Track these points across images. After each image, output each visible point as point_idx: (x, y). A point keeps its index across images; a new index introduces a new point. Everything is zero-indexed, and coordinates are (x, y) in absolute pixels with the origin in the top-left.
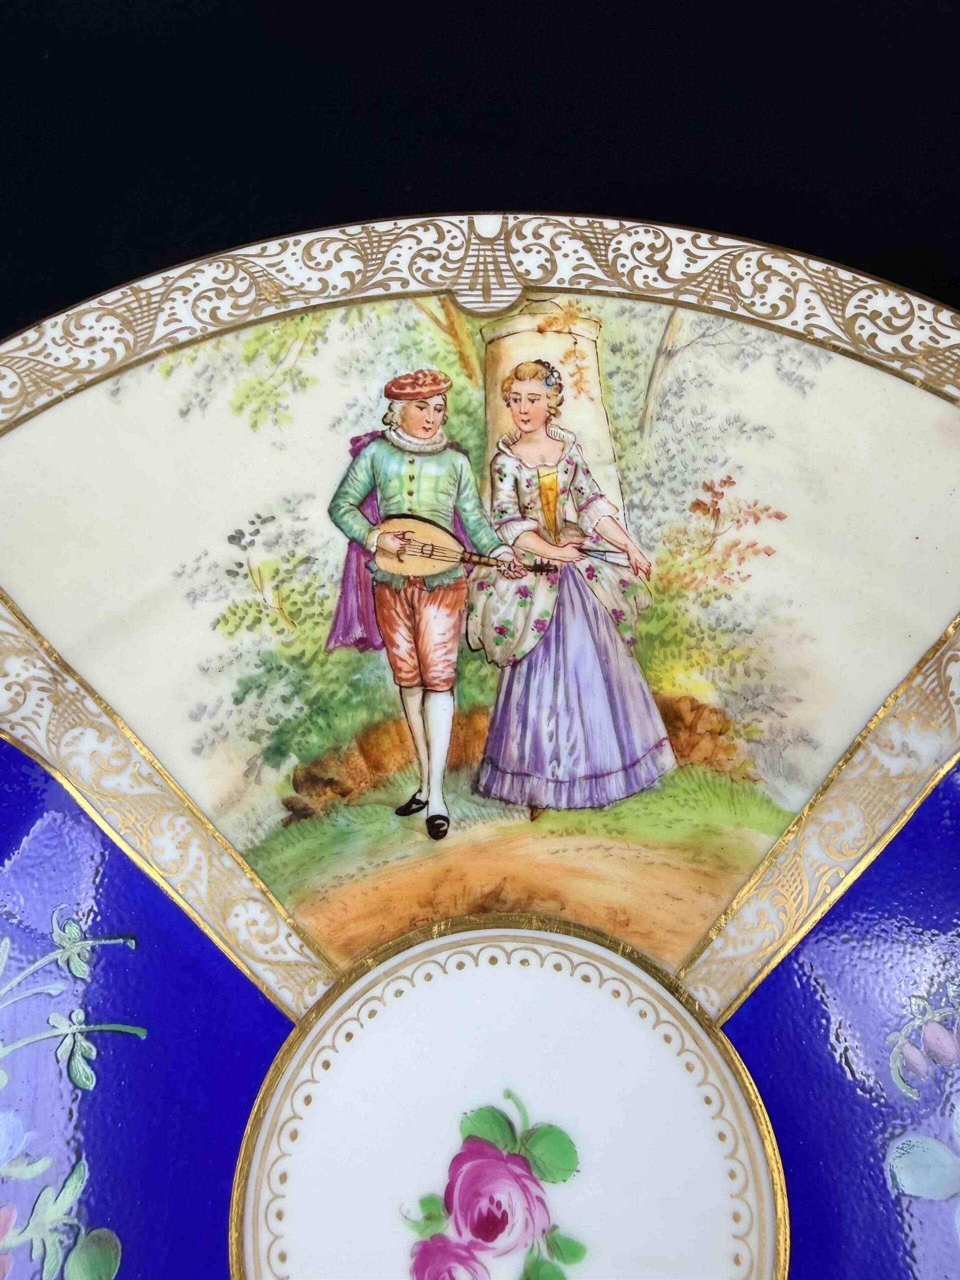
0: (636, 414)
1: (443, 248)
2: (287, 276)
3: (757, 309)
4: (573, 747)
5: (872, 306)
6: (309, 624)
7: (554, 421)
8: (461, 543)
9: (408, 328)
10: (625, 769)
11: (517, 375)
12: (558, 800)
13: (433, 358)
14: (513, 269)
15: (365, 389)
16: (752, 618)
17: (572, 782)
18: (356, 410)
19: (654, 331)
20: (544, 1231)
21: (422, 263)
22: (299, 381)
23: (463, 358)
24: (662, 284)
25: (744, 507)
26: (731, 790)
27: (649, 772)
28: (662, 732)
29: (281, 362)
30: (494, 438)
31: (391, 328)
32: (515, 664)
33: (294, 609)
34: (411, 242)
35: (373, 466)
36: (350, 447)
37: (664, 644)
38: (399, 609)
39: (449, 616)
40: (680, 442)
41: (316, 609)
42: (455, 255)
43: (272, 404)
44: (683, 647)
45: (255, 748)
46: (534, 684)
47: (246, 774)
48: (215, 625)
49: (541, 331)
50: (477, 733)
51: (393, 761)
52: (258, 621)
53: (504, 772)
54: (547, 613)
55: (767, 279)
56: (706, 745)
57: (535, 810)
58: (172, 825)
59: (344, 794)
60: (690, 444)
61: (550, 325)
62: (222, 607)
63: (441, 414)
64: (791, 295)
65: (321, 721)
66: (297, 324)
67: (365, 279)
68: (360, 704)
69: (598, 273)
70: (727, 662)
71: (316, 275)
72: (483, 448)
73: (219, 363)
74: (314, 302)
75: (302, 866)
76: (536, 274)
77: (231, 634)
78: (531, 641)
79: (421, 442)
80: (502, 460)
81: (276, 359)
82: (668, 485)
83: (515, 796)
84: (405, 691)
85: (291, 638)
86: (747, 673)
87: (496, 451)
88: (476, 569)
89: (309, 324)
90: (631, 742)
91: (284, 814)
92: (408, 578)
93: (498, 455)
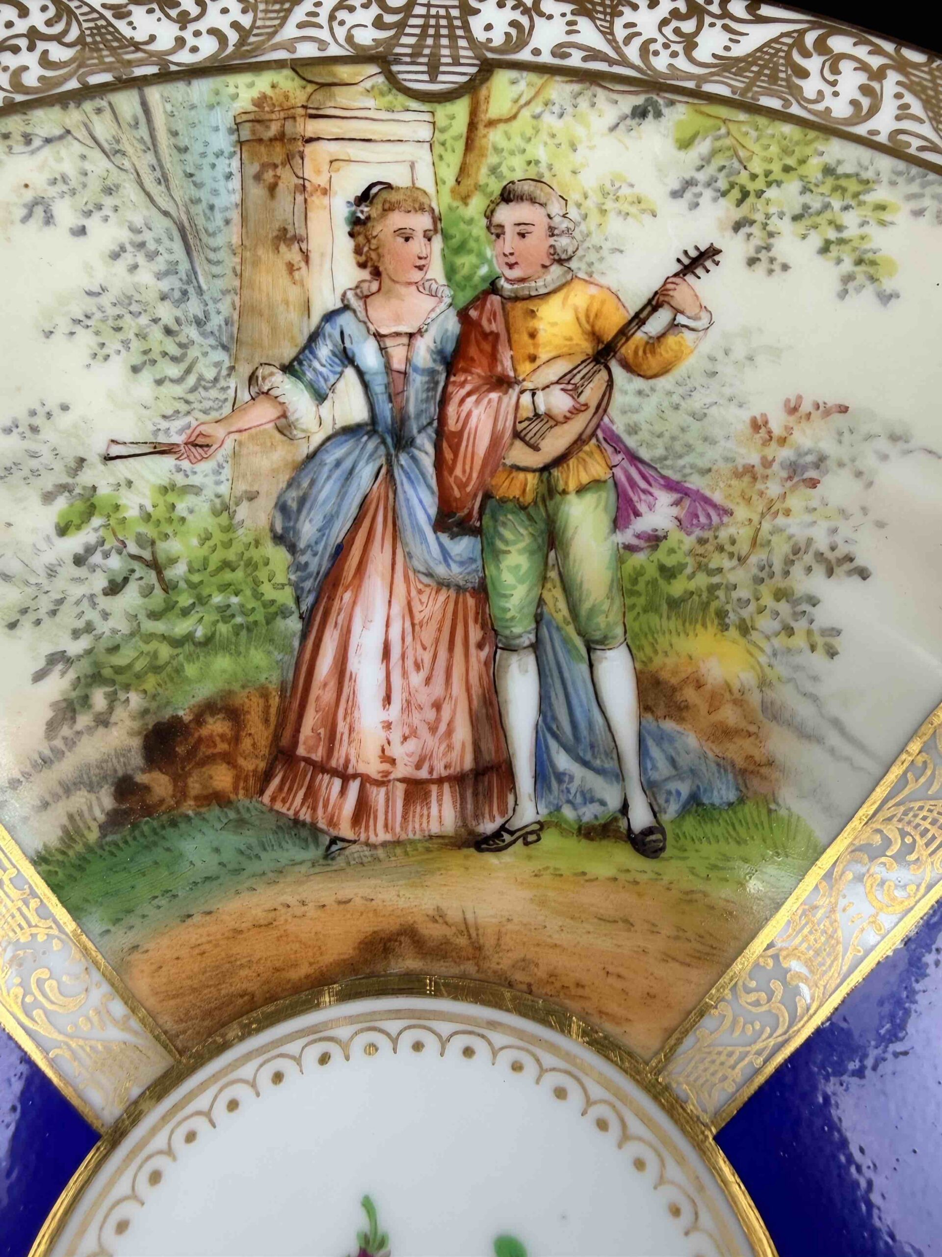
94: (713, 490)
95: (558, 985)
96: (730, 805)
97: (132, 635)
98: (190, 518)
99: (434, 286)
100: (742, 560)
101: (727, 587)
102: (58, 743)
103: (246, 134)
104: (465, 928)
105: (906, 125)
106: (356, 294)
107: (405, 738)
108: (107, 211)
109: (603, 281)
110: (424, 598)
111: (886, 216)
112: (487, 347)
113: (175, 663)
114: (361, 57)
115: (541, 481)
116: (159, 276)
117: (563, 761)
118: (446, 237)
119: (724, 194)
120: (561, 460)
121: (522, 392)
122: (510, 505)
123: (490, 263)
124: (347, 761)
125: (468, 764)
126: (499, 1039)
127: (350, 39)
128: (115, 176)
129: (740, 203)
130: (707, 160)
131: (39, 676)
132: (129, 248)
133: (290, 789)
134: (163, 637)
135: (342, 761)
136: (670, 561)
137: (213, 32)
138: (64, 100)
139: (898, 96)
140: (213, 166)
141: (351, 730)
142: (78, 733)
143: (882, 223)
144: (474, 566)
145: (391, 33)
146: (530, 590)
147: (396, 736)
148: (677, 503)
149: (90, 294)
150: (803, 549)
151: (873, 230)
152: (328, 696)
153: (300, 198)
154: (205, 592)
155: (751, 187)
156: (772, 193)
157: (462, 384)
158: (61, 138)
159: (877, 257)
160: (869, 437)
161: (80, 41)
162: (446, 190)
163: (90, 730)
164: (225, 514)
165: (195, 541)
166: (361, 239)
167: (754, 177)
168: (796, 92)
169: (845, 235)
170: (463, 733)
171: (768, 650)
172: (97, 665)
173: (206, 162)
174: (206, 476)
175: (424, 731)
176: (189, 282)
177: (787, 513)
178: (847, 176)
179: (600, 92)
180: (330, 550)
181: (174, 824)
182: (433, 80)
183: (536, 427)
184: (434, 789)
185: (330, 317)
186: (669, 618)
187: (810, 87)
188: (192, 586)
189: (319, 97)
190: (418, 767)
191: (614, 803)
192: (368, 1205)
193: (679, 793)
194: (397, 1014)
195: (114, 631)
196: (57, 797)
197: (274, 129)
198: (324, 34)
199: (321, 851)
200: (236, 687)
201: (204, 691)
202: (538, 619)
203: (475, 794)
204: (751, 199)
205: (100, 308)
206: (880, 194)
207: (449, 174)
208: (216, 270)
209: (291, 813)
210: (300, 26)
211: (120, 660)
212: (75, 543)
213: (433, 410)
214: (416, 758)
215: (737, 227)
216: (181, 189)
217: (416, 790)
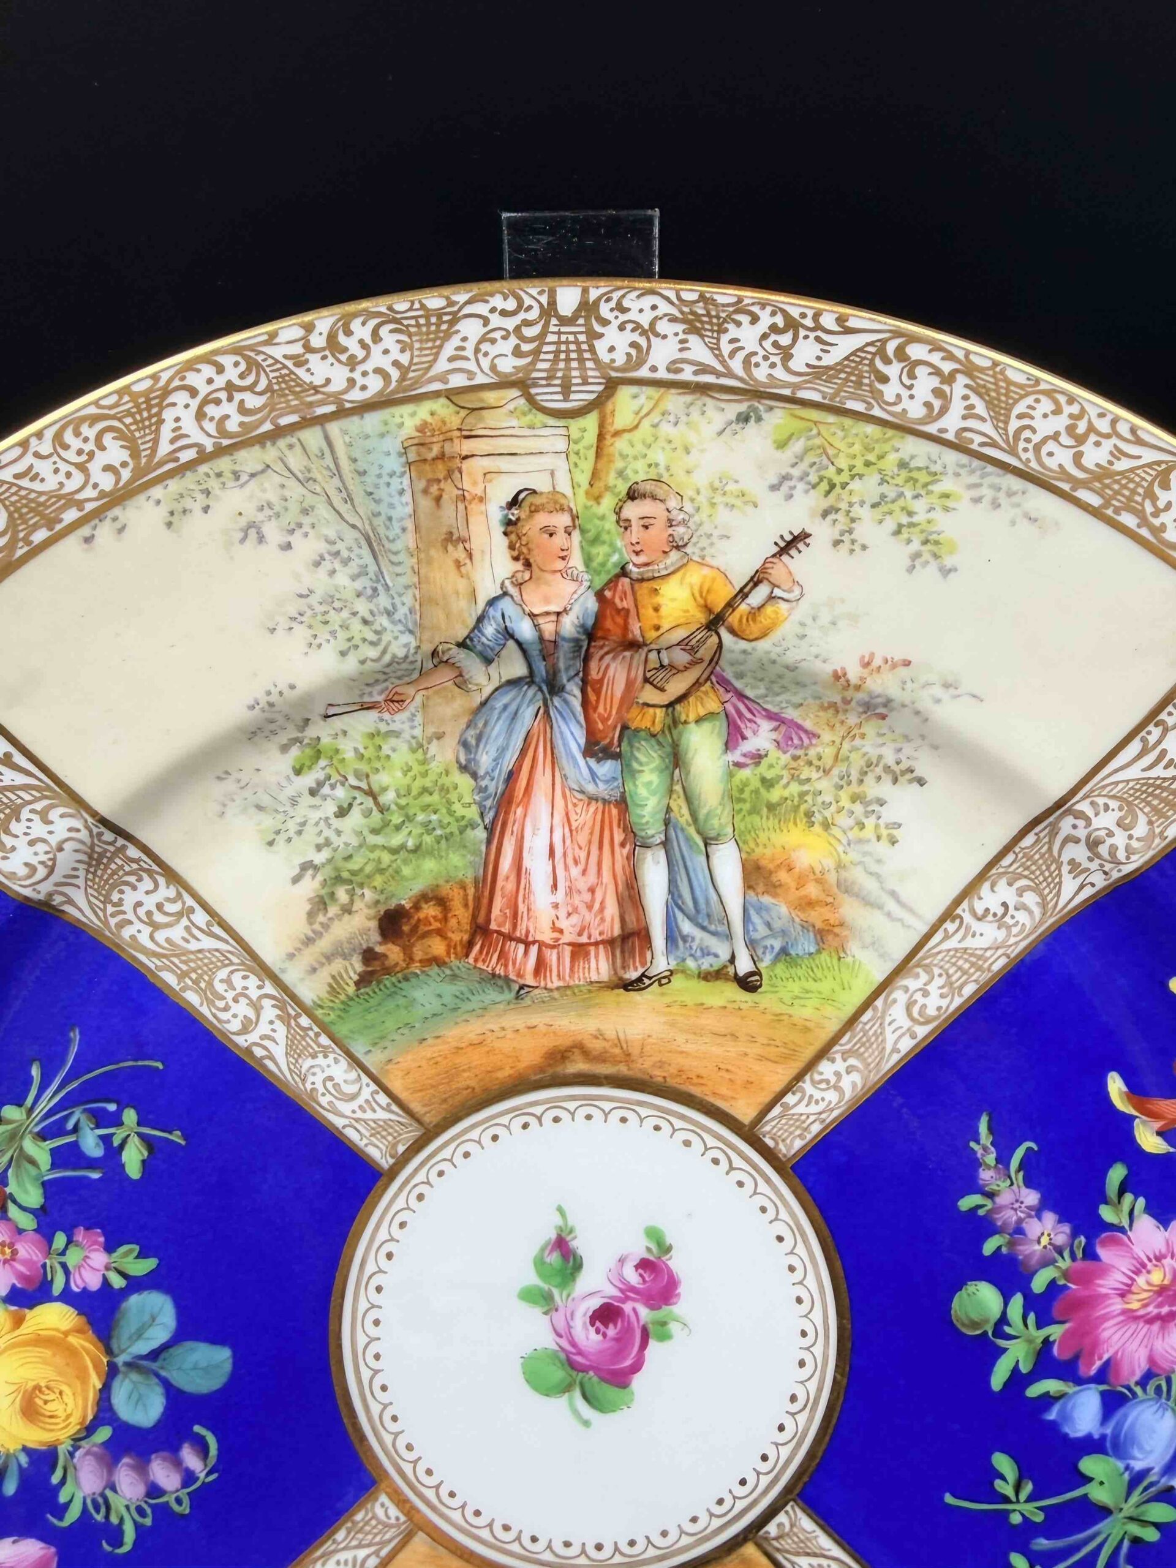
20: (557, 1310)
94: (805, 720)
95: (684, 1077)
96: (810, 954)
97: (361, 846)
98: (393, 755)
99: (575, 572)
100: (826, 772)
101: (814, 794)
102: (317, 927)
103: (412, 456)
104: (619, 1042)
105: (971, 423)
106: (512, 583)
107: (569, 914)
108: (306, 528)
109: (714, 563)
110: (579, 811)
111: (950, 503)
112: (620, 620)
113: (394, 865)
114: (504, 383)
115: (667, 714)
116: (354, 578)
117: (686, 927)
118: (583, 531)
119: (814, 487)
120: (682, 698)
121: (650, 651)
122: (643, 734)
123: (621, 554)
124: (528, 932)
125: (617, 931)
126: (644, 1112)
127: (493, 368)
128: (310, 500)
129: (828, 493)
130: (801, 458)
131: (296, 880)
132: (327, 557)
133: (488, 953)
134: (384, 847)
135: (524, 932)
136: (769, 775)
137: (378, 371)
138: (262, 440)
139: (965, 398)
140: (388, 484)
141: (529, 910)
142: (331, 919)
143: (946, 509)
144: (616, 784)
145: (529, 359)
146: (659, 802)
147: (562, 914)
148: (775, 729)
149: (301, 596)
150: (875, 762)
151: (938, 515)
152: (510, 886)
153: (461, 506)
154: (411, 812)
155: (837, 480)
156: (855, 485)
157: (601, 647)
158: (263, 472)
159: (941, 538)
160: (927, 685)
161: (269, 389)
162: (581, 492)
163: (339, 917)
164: (421, 750)
165: (399, 774)
166: (513, 537)
167: (840, 471)
168: (878, 395)
169: (915, 519)
170: (612, 909)
171: (845, 841)
172: (337, 869)
173: (382, 481)
174: (403, 723)
175: (583, 910)
176: (378, 581)
177: (863, 736)
178: (919, 469)
179: (708, 401)
180: (504, 775)
181: (406, 979)
182: (566, 399)
183: (661, 674)
184: (592, 949)
185: (492, 602)
186: (768, 818)
187: (890, 391)
188: (401, 808)
189: (471, 420)
190: (580, 934)
191: (725, 956)
192: (560, 1210)
193: (772, 948)
194: (573, 1098)
195: (347, 844)
196: (322, 964)
197: (436, 450)
198: (471, 366)
199: (513, 994)
200: (441, 882)
201: (418, 887)
202: (667, 823)
203: (623, 952)
204: (838, 489)
205: (310, 607)
206: (946, 485)
207: (583, 479)
208: (398, 570)
209: (489, 969)
210: (451, 359)
211: (354, 865)
212: (309, 780)
213: (579, 665)
214: (577, 929)
215: (825, 514)
216: (365, 506)
217: (579, 951)
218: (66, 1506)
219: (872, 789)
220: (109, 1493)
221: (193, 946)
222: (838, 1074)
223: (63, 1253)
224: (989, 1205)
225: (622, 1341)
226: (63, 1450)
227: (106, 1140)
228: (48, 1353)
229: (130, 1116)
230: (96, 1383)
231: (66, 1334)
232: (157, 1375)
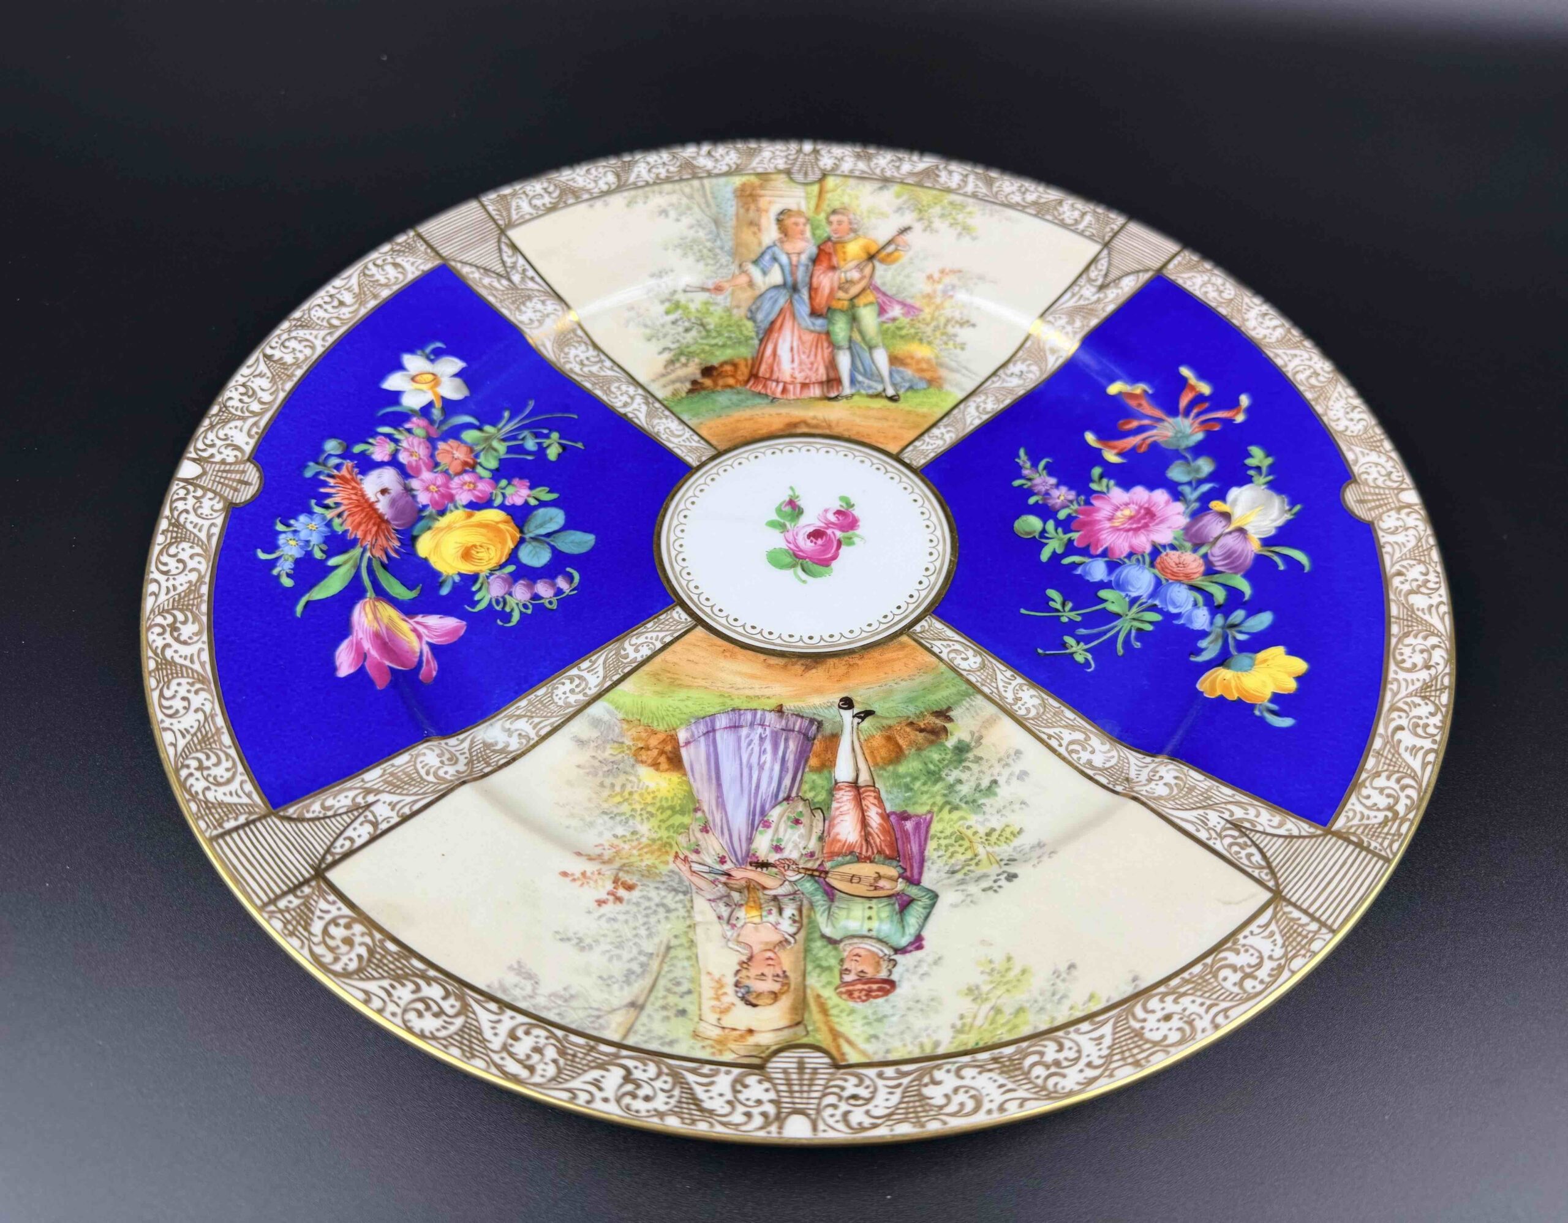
0: (672, 958)
1: (844, 1107)
2: (995, 1081)
3: (543, 1033)
4: (749, 744)
5: (438, 1022)
6: (948, 832)
7: (744, 958)
8: (828, 884)
9: (876, 1037)
10: (714, 730)
11: (775, 996)
12: (763, 715)
13: (852, 1012)
14: (775, 1085)
15: (914, 987)
16: (600, 821)
17: (752, 725)
18: (921, 971)
19: (644, 1025)
20: (788, 532)
21: (864, 1093)
22: (973, 993)
23: (824, 1011)
24: (630, 1063)
25: (592, 883)
26: (642, 715)
27: (697, 728)
28: (684, 752)
29: (992, 1008)
30: (800, 946)
31: (892, 1036)
32: (787, 798)
33: (961, 842)
34: (877, 1112)
35: (903, 927)
36: (924, 943)
37: (672, 808)
38: (878, 841)
39: (838, 834)
40: (636, 935)
41: (943, 842)
42: (831, 1099)
43: (996, 976)
44: (658, 805)
45: (978, 752)
46: (774, 784)
47: (981, 737)
48: (1020, 831)
49: (751, 1031)
50: (818, 756)
51: (878, 741)
52: (988, 834)
53: (799, 732)
54: (761, 833)
55: (528, 1057)
56: (654, 742)
57: (780, 710)
58: (1028, 710)
59: (911, 724)
60: (627, 932)
61: (742, 1037)
62: (1016, 842)
63: (845, 967)
64: (510, 1041)
65: (932, 767)
66: (981, 1039)
67: (919, 1078)
68: (904, 777)
69: (691, 1078)
70: (626, 794)
71: (967, 1082)
72: (808, 940)
73: (1049, 1006)
74: (966, 1059)
75: (936, 686)
76: (752, 1080)
77: (1007, 826)
78: (775, 814)
79: (862, 946)
80: (792, 930)
81: (998, 1011)
82: (652, 904)
83: (792, 719)
84: (871, 783)
85: (961, 822)
86: (613, 785)
87: (797, 937)
88: (816, 866)
89: (970, 1040)
90: (707, 746)
91: (951, 714)
92: (871, 862)
93: (795, 934)
95: (860, 436)
97: (695, 343)
98: (715, 312)
99: (808, 239)
100: (928, 324)
101: (922, 332)
102: (669, 370)
103: (738, 194)
104: (825, 421)
105: (978, 189)
106: (779, 241)
107: (800, 371)
108: (688, 214)
110: (806, 335)
111: (972, 216)
112: (828, 257)
113: (711, 351)
114: (779, 172)
115: (849, 302)
116: (706, 234)
117: (860, 378)
119: (913, 211)
120: (857, 296)
121: (841, 272)
122: (838, 310)
124: (778, 378)
125: (824, 378)
126: (838, 449)
127: (775, 167)
128: (691, 204)
129: (919, 213)
130: (906, 202)
131: (660, 353)
132: (695, 225)
133: (757, 385)
134: (707, 344)
135: (776, 378)
136: (900, 326)
137: (727, 165)
138: (674, 182)
139: (974, 181)
140: (726, 203)
141: (779, 369)
142: (676, 368)
143: (971, 218)
144: (824, 327)
145: (790, 166)
146: (846, 334)
147: (796, 371)
148: (902, 308)
149: (681, 238)
150: (951, 320)
151: (968, 220)
152: (770, 361)
153: (758, 213)
154: (722, 332)
155: (923, 208)
156: (931, 210)
157: (819, 269)
158: (672, 192)
159: (970, 227)
161: (680, 166)
163: (680, 368)
164: (728, 311)
165: (717, 319)
166: (780, 225)
167: (924, 206)
168: (938, 181)
169: (958, 221)
170: (821, 370)
171: (939, 349)
172: (681, 351)
173: (724, 201)
175: (807, 370)
176: (717, 236)
177: (944, 308)
178: (957, 205)
179: (866, 182)
180: (769, 323)
181: (713, 393)
182: (806, 179)
184: (812, 385)
185: (769, 248)
186: (900, 341)
187: (942, 180)
188: (716, 331)
189: (764, 183)
190: (806, 379)
192: (791, 488)
194: (800, 443)
195: (688, 342)
196: (669, 385)
197: (748, 192)
198: (766, 166)
200: (735, 358)
201: (722, 359)
202: (850, 341)
203: (827, 387)
204: (923, 212)
205: (685, 243)
206: (970, 209)
207: (812, 206)
208: (727, 233)
209: (757, 391)
210: (758, 164)
211: (691, 350)
212: (672, 317)
213: (808, 279)
214: (804, 378)
215: (919, 220)
216: (715, 209)
217: (805, 386)
218: (478, 602)
219: (950, 330)
220: (507, 597)
221: (602, 374)
222: (942, 434)
223: (504, 488)
224: (1029, 484)
225: (826, 547)
226: (482, 576)
227: (539, 444)
228: (483, 531)
229: (555, 435)
230: (511, 545)
231: (498, 523)
232: (549, 544)
